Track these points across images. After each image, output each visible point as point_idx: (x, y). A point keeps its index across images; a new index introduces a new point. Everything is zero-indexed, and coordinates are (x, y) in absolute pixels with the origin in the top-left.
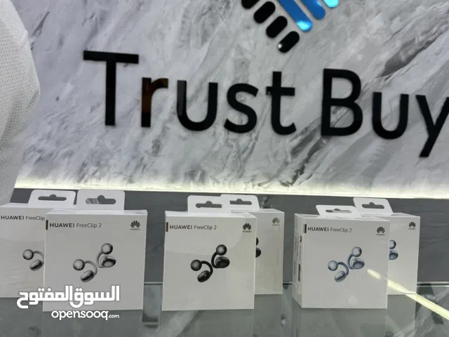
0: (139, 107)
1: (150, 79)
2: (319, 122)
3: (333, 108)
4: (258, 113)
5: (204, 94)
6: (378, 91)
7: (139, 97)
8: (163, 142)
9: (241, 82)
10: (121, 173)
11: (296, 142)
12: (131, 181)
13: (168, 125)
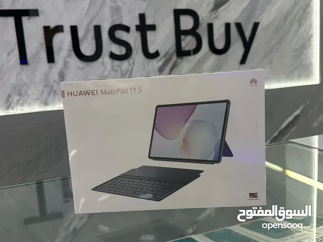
0: (44, 48)
1: (49, 27)
2: (174, 47)
3: (182, 37)
4: (132, 45)
5: (92, 34)
6: (210, 22)
7: (43, 41)
8: (66, 72)
9: (117, 23)
10: (38, 99)
11: (161, 63)
12: (46, 104)
13: (68, 60)
